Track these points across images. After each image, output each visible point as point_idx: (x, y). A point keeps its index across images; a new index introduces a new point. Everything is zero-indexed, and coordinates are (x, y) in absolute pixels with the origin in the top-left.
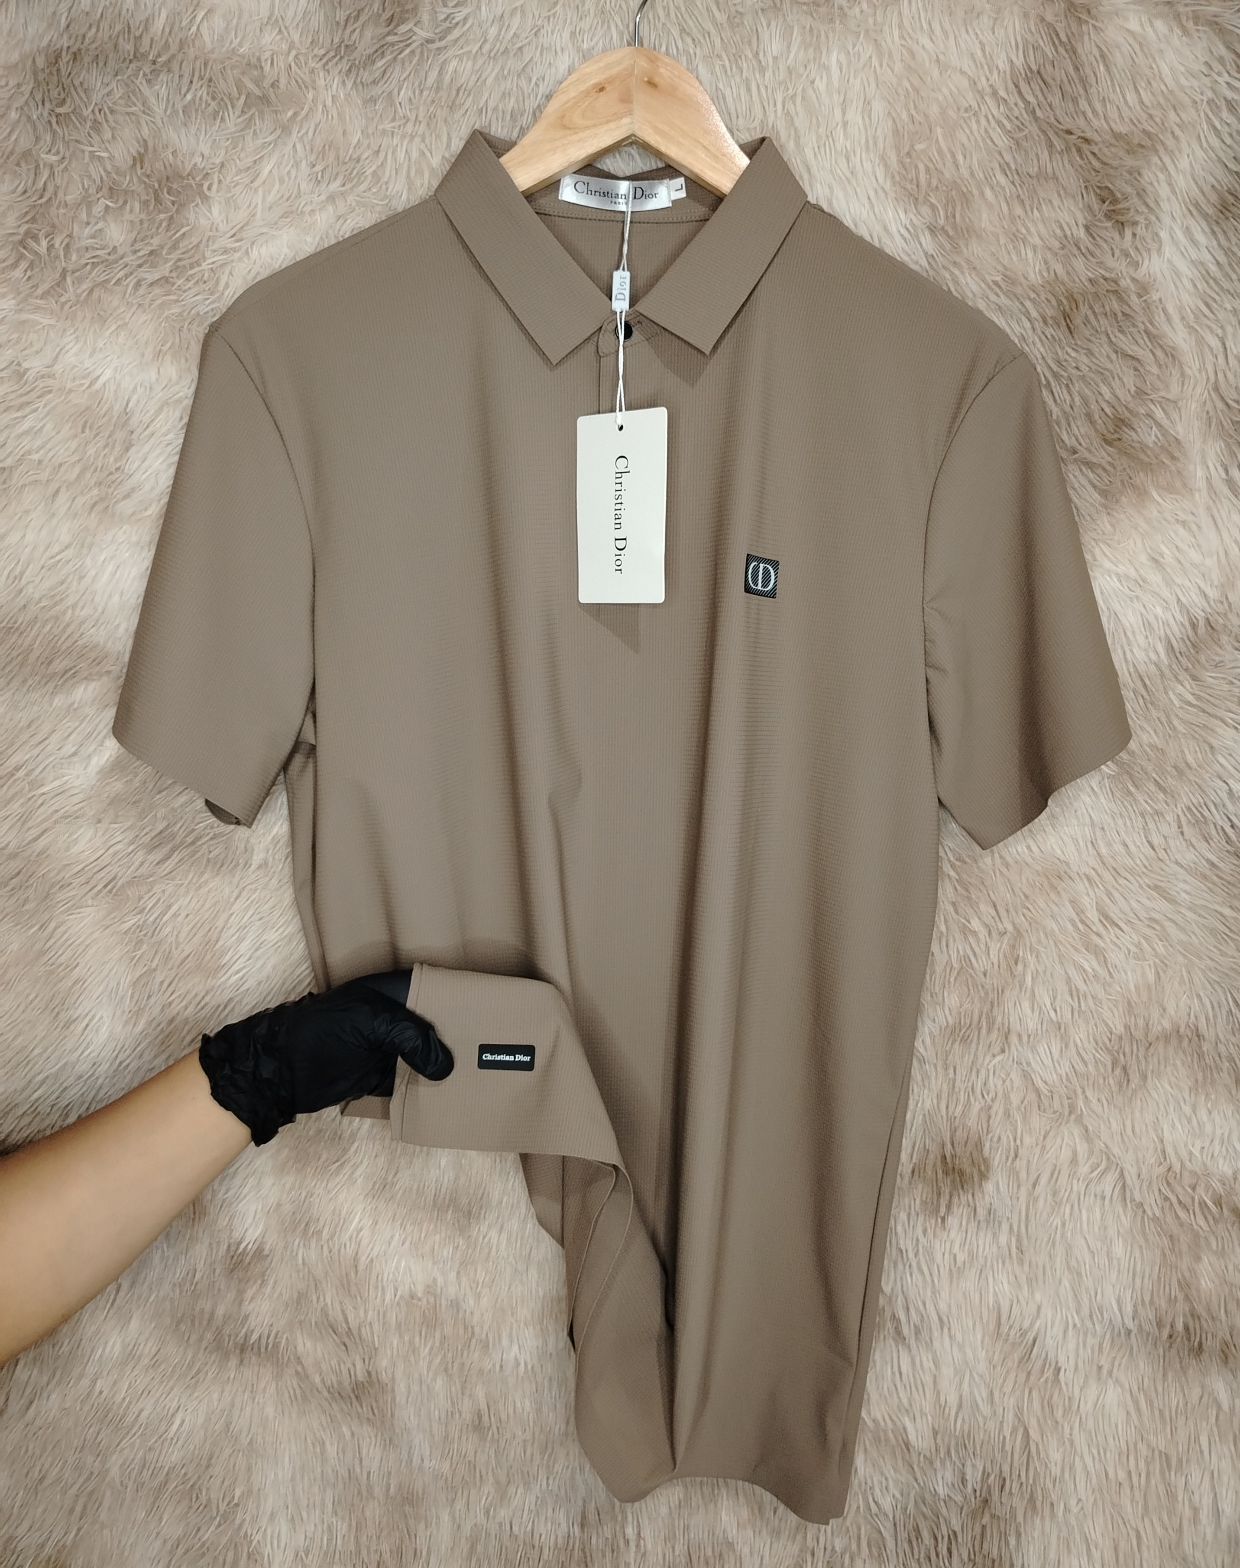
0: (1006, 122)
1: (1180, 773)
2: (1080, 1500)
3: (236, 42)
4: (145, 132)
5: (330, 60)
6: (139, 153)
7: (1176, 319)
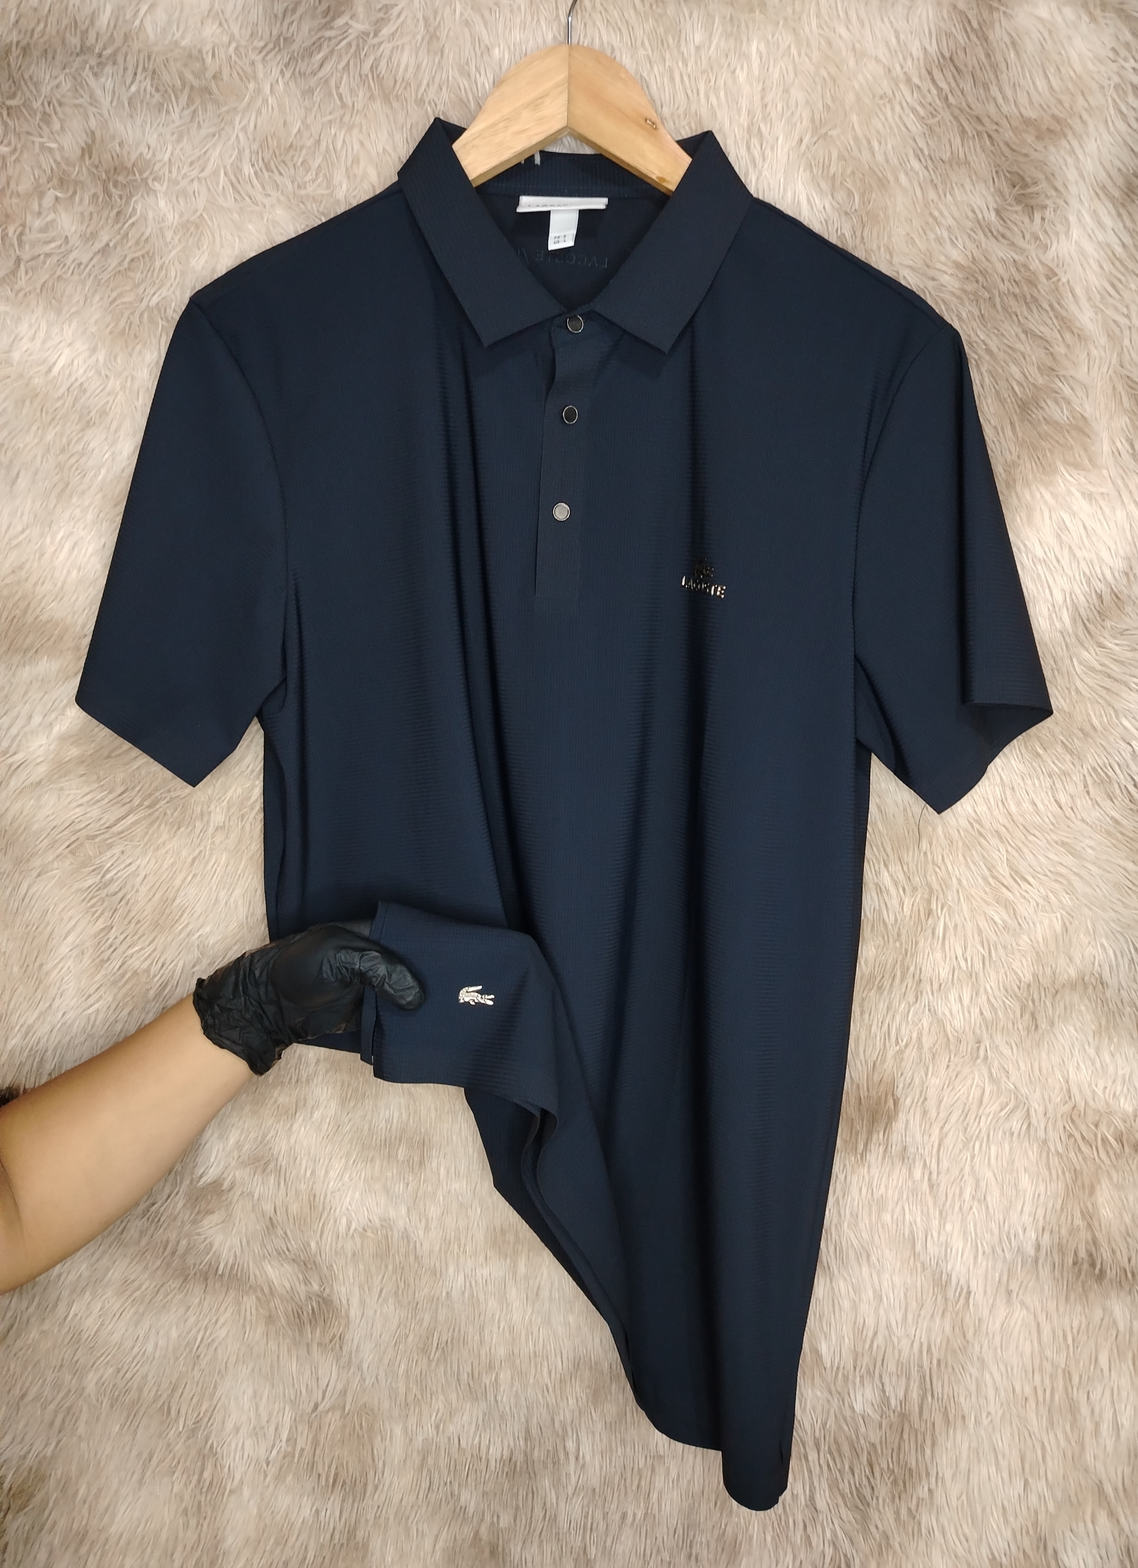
0: (919, 108)
1: (1086, 734)
2: (989, 1414)
3: (178, 35)
4: (93, 123)
5: (268, 53)
6: (86, 143)
7: (1083, 301)
